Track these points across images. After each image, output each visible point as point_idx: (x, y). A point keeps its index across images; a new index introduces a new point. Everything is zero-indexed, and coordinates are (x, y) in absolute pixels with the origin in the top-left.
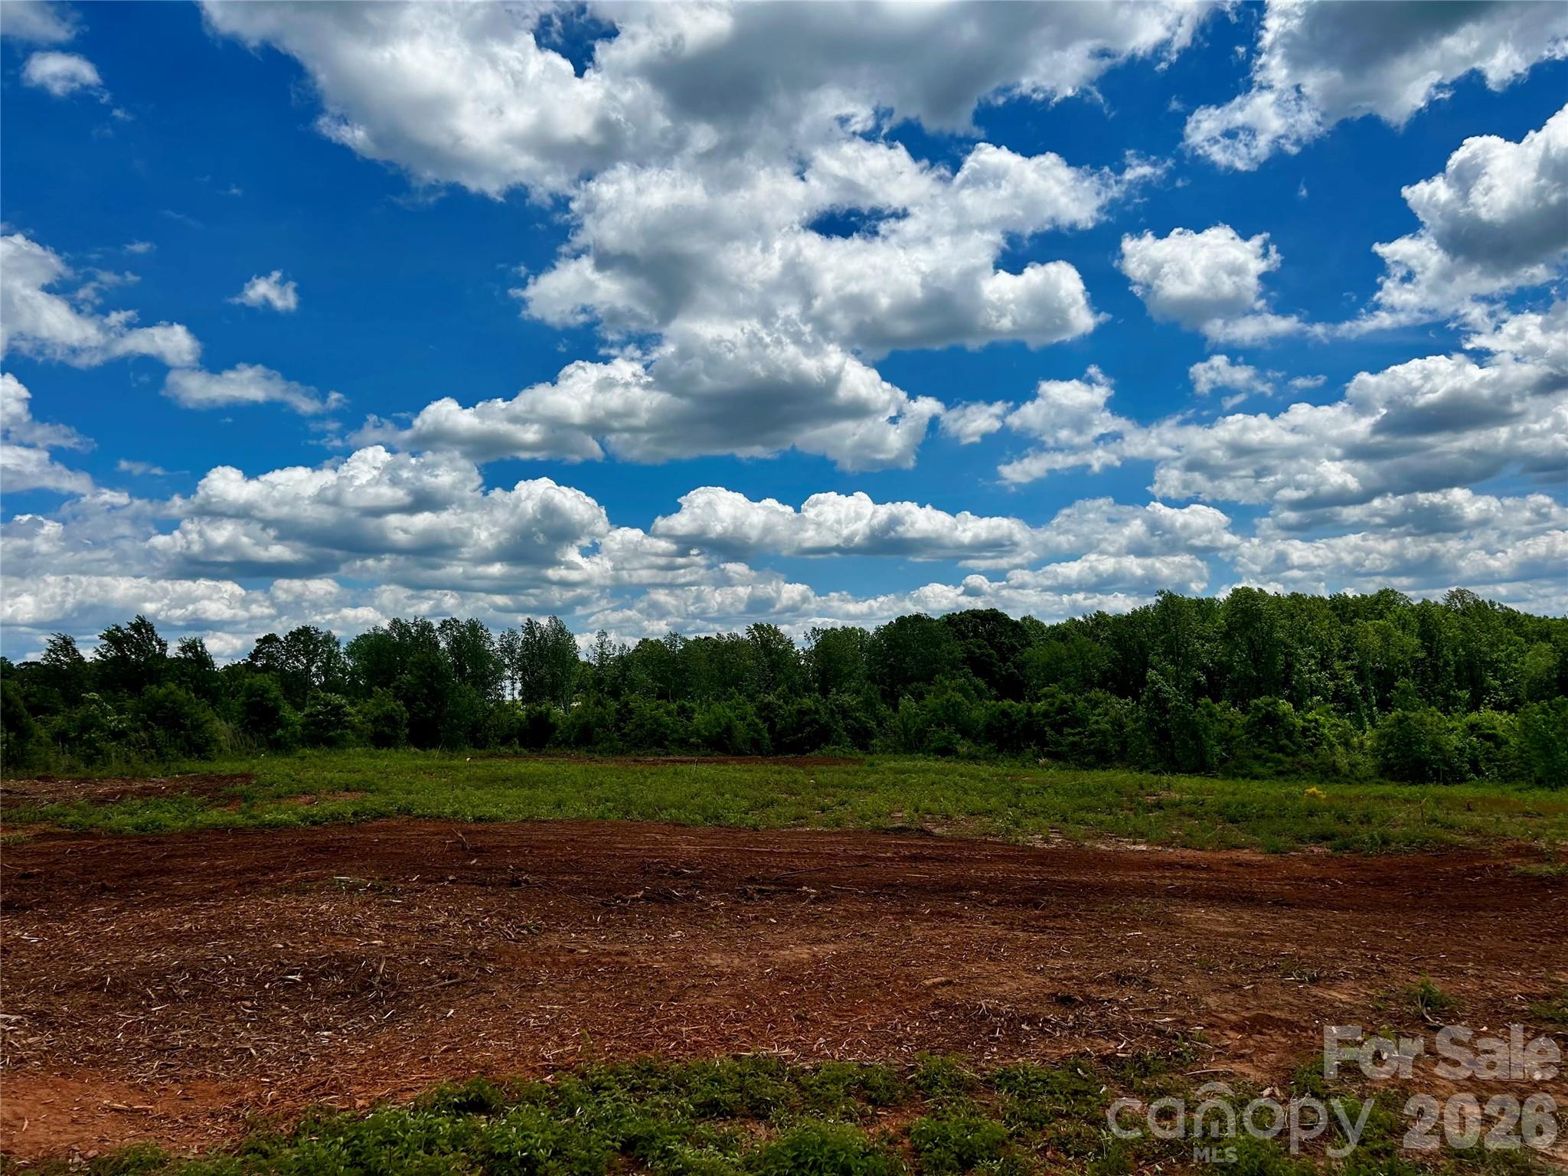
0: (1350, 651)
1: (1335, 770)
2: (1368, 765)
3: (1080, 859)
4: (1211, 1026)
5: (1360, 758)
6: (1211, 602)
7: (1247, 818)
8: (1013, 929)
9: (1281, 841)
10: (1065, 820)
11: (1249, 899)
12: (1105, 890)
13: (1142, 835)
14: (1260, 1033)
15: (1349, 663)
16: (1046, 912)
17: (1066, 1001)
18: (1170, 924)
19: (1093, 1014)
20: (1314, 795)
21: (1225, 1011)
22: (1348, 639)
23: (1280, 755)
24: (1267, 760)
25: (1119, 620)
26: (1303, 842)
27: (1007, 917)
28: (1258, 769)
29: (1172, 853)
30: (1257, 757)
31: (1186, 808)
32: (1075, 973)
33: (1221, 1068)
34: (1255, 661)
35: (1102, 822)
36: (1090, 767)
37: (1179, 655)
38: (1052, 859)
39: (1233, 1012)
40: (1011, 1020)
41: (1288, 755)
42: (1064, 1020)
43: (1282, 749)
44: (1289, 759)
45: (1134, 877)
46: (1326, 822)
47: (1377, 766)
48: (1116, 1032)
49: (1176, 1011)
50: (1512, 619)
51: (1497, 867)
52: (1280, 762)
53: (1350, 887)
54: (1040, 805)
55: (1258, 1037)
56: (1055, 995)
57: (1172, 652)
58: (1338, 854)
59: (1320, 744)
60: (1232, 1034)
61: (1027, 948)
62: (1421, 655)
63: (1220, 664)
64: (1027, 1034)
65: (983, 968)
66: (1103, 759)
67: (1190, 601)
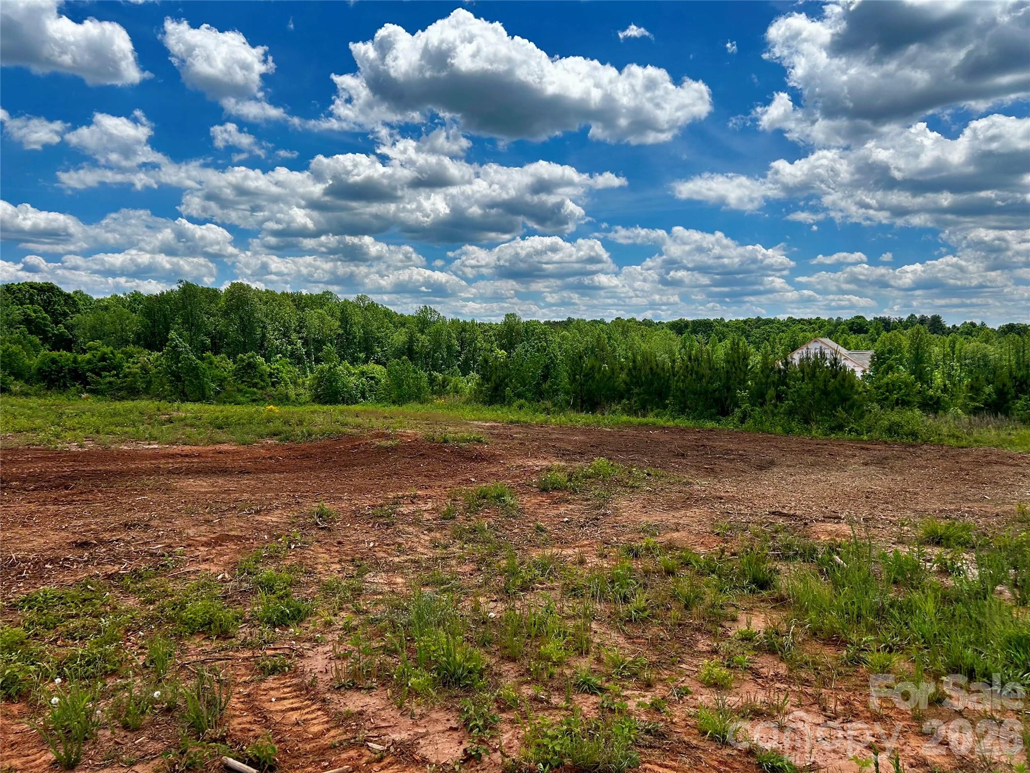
0: (301, 328)
1: (287, 398)
2: (306, 395)
3: (106, 455)
4: (189, 545)
5: (302, 391)
6: (215, 291)
7: (229, 425)
8: (45, 505)
9: (248, 438)
10: (98, 432)
11: (224, 472)
12: (121, 474)
13: (155, 439)
14: (220, 545)
15: (301, 335)
16: (75, 491)
17: (84, 545)
18: (168, 490)
19: (104, 550)
20: (271, 410)
21: (200, 536)
22: (301, 321)
23: (255, 389)
24: (246, 393)
25: (150, 298)
26: (262, 438)
27: (40, 497)
28: (240, 398)
29: (175, 449)
30: (239, 391)
31: (188, 422)
32: (93, 527)
33: (192, 569)
34: (243, 331)
35: (126, 433)
36: (121, 399)
37: (192, 325)
38: (84, 457)
39: (204, 536)
40: (37, 563)
41: (259, 389)
42: (80, 557)
43: (255, 385)
44: (260, 392)
45: (147, 464)
46: (277, 425)
47: (312, 396)
48: (120, 559)
49: (166, 541)
50: (388, 314)
51: (366, 444)
52: (255, 393)
53: (286, 460)
54: (78, 423)
55: (219, 548)
56: (75, 542)
57: (188, 323)
58: (282, 443)
59: (279, 383)
60: (202, 549)
61: (56, 515)
62: (341, 331)
63: (220, 333)
64: (50, 570)
65: (17, 533)
66: (133, 392)
67: (203, 289)
